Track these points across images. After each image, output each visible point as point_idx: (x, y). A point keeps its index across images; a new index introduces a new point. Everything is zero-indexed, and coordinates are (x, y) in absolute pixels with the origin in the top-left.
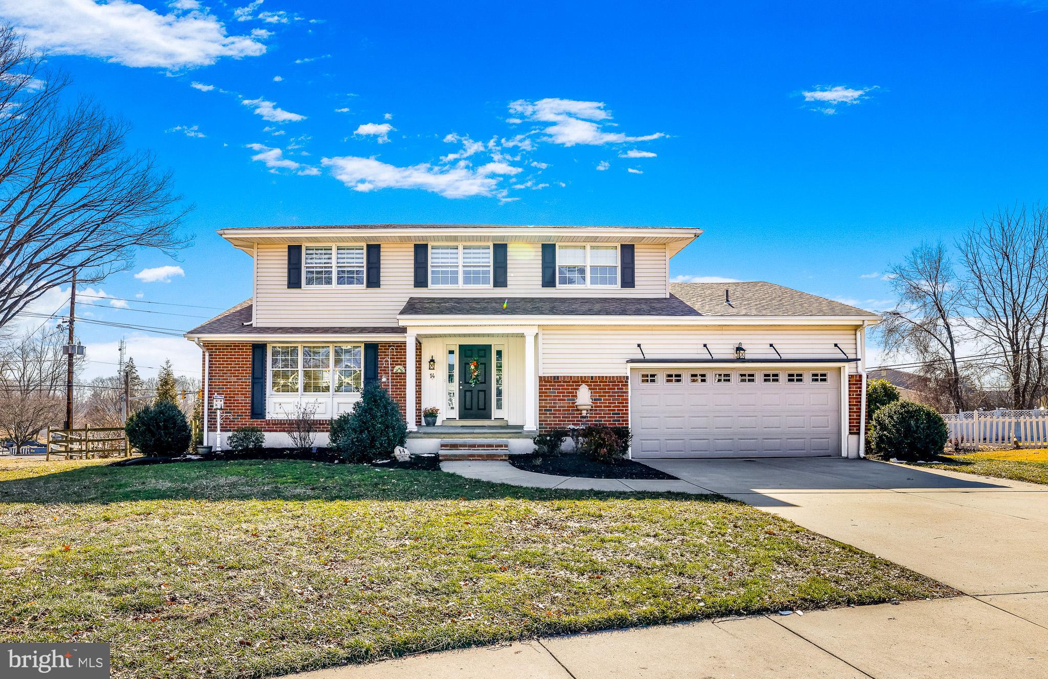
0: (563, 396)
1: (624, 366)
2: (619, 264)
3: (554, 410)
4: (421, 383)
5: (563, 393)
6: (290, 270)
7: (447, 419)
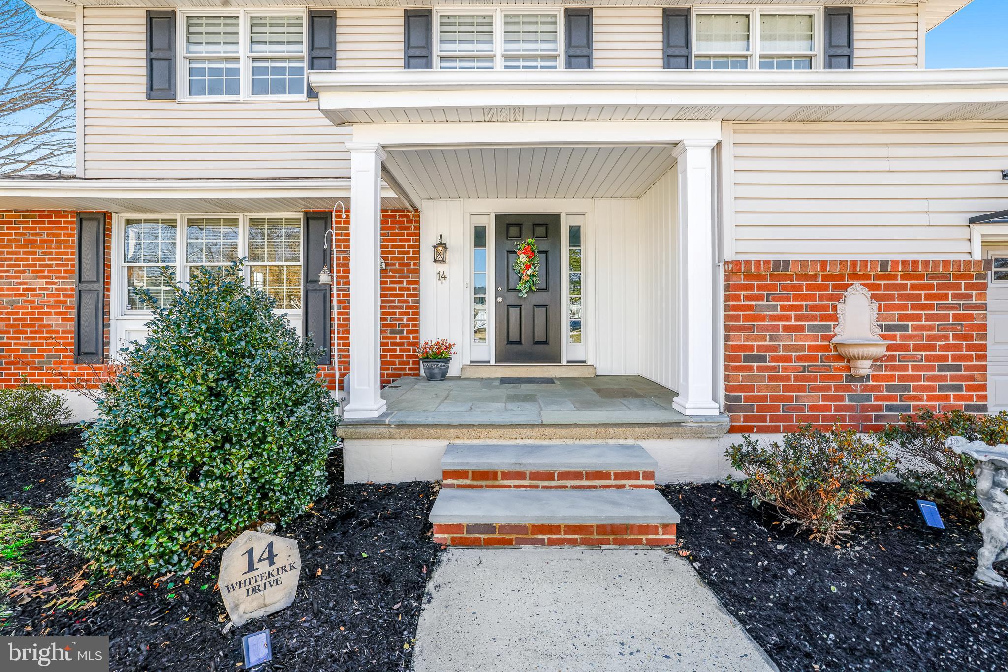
0: (798, 318)
1: (964, 233)
3: (774, 359)
4: (418, 289)
5: (799, 308)
6: (151, 62)
7: (472, 362)
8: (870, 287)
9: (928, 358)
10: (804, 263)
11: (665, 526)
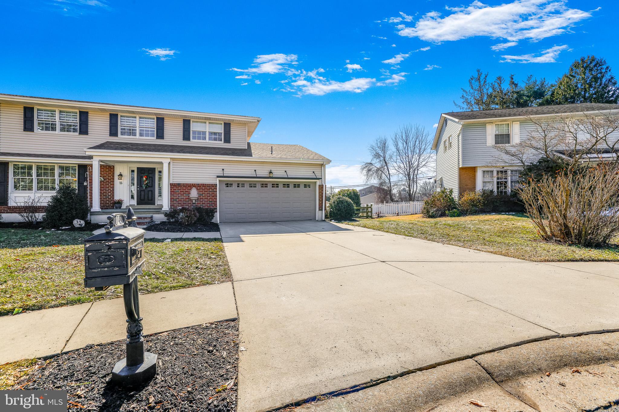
0: (183, 193)
1: (216, 179)
2: (223, 132)
3: (178, 200)
4: (114, 186)
5: (183, 191)
6: (25, 121)
7: (129, 205)
8: (196, 188)
9: (207, 200)
10: (183, 184)
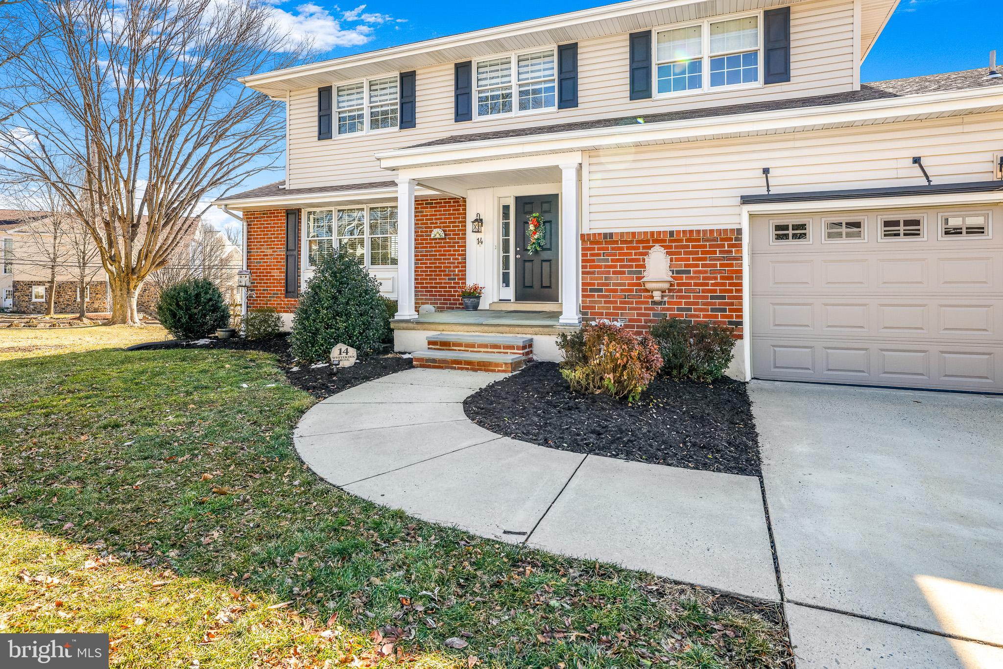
0: (622, 266)
1: (736, 210)
2: (761, 46)
3: (607, 290)
4: (465, 251)
5: (622, 260)
6: (320, 117)
7: (500, 300)
8: (665, 247)
9: (704, 291)
10: (622, 234)
11: (506, 364)
